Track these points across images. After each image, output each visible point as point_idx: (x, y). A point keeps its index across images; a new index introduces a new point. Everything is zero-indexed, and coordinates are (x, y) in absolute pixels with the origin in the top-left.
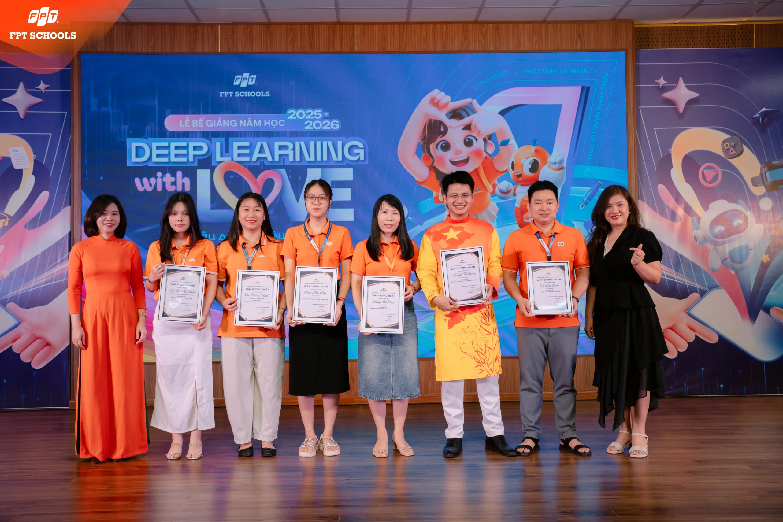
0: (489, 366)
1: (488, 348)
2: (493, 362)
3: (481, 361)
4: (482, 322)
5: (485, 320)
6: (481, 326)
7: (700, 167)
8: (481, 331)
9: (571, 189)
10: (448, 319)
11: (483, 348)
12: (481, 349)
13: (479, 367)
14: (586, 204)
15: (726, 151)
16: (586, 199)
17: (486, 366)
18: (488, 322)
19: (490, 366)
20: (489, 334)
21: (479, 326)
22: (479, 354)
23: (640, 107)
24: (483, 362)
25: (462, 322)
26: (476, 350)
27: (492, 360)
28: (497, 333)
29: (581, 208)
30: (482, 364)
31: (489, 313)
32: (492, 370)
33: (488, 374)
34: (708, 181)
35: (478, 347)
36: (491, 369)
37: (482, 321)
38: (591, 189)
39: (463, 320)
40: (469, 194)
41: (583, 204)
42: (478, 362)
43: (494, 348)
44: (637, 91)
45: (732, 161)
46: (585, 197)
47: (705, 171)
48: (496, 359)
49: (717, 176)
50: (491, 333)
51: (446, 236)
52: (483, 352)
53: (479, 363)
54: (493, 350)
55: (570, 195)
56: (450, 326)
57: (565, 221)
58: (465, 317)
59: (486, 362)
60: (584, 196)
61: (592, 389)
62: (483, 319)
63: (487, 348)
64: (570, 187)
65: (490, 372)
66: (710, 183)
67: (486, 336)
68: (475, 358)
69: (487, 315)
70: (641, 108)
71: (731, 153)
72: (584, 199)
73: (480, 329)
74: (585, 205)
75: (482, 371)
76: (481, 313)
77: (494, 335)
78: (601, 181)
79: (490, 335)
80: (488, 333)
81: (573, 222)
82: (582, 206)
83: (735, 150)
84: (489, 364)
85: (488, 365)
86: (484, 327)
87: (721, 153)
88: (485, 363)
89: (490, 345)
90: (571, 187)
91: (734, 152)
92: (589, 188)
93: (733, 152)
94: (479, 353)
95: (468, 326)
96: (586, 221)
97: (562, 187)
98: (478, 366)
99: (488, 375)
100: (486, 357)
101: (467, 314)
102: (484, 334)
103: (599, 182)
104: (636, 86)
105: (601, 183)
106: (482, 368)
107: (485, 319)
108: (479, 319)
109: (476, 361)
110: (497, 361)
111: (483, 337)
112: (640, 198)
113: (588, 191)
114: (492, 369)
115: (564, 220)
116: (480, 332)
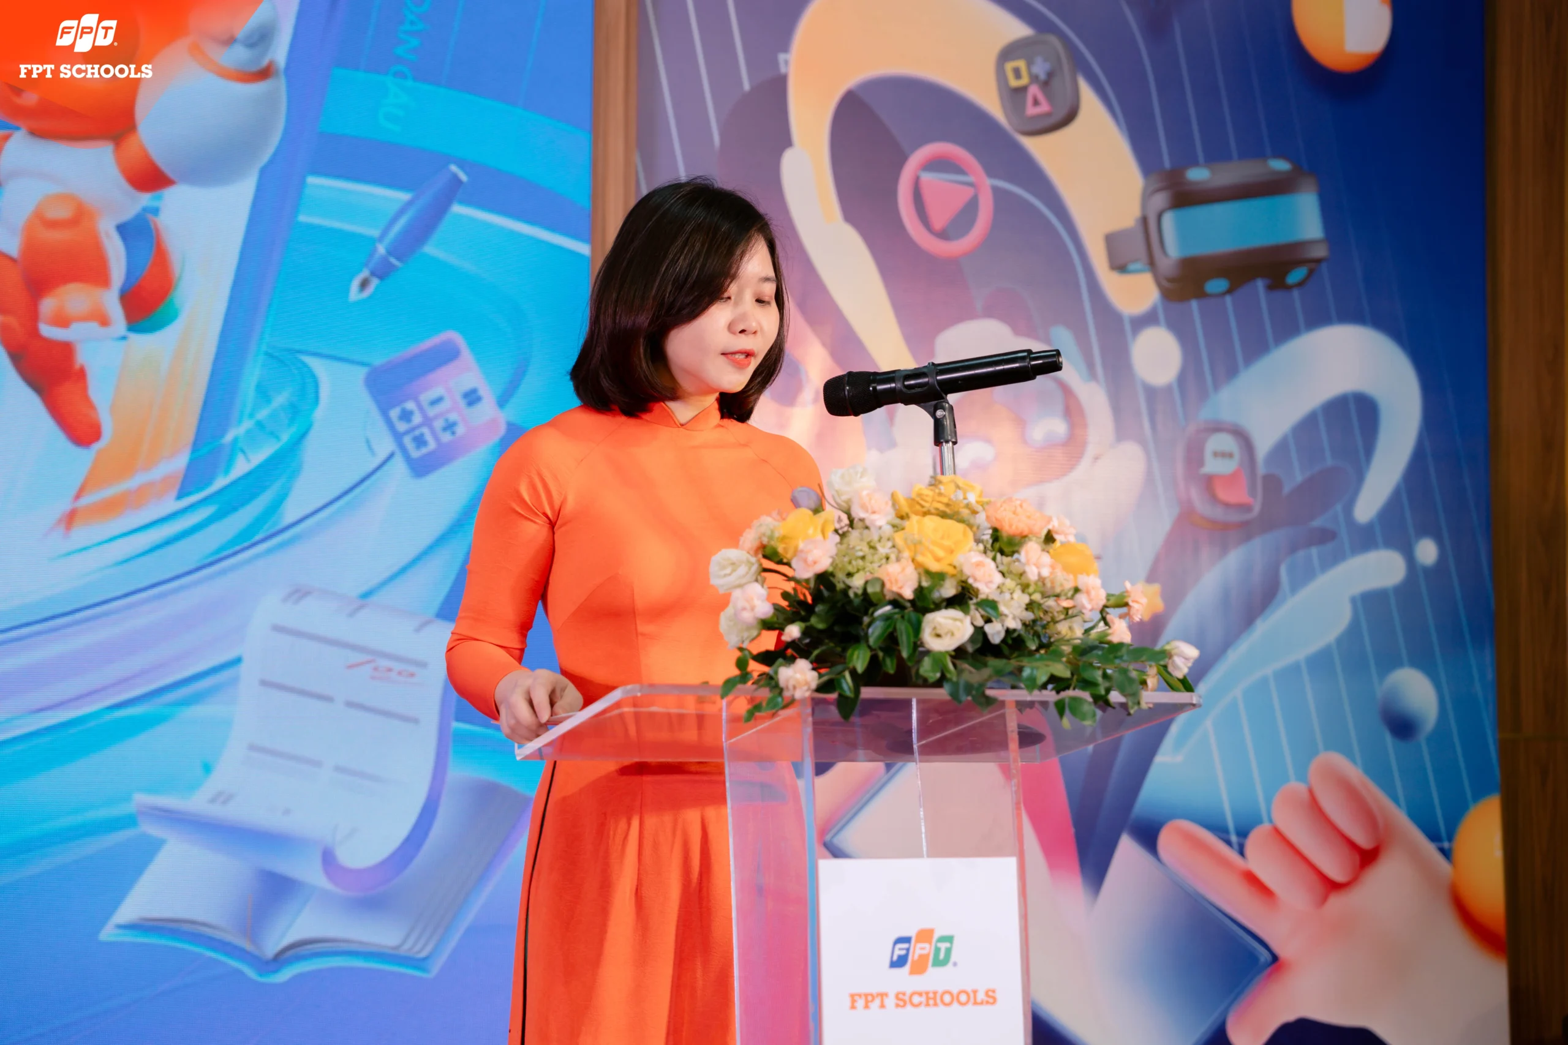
7: (901, 159)
9: (307, 191)
14: (381, 277)
15: (1014, 96)
16: (382, 249)
29: (354, 294)
34: (938, 223)
38: (410, 203)
41: (365, 273)
45: (1033, 145)
46: (381, 239)
47: (926, 177)
49: (970, 209)
55: (302, 218)
57: (267, 354)
60: (375, 233)
64: (302, 182)
66: (943, 235)
71: (1031, 110)
72: (375, 250)
74: (375, 282)
78: (462, 164)
81: (314, 363)
82: (364, 284)
83: (1049, 97)
87: (992, 104)
90: (311, 180)
91: (1044, 107)
92: (404, 196)
93: (1038, 107)
96: (378, 360)
97: (263, 172)
103: (454, 168)
105: (463, 177)
113: (395, 208)
115: (264, 348)
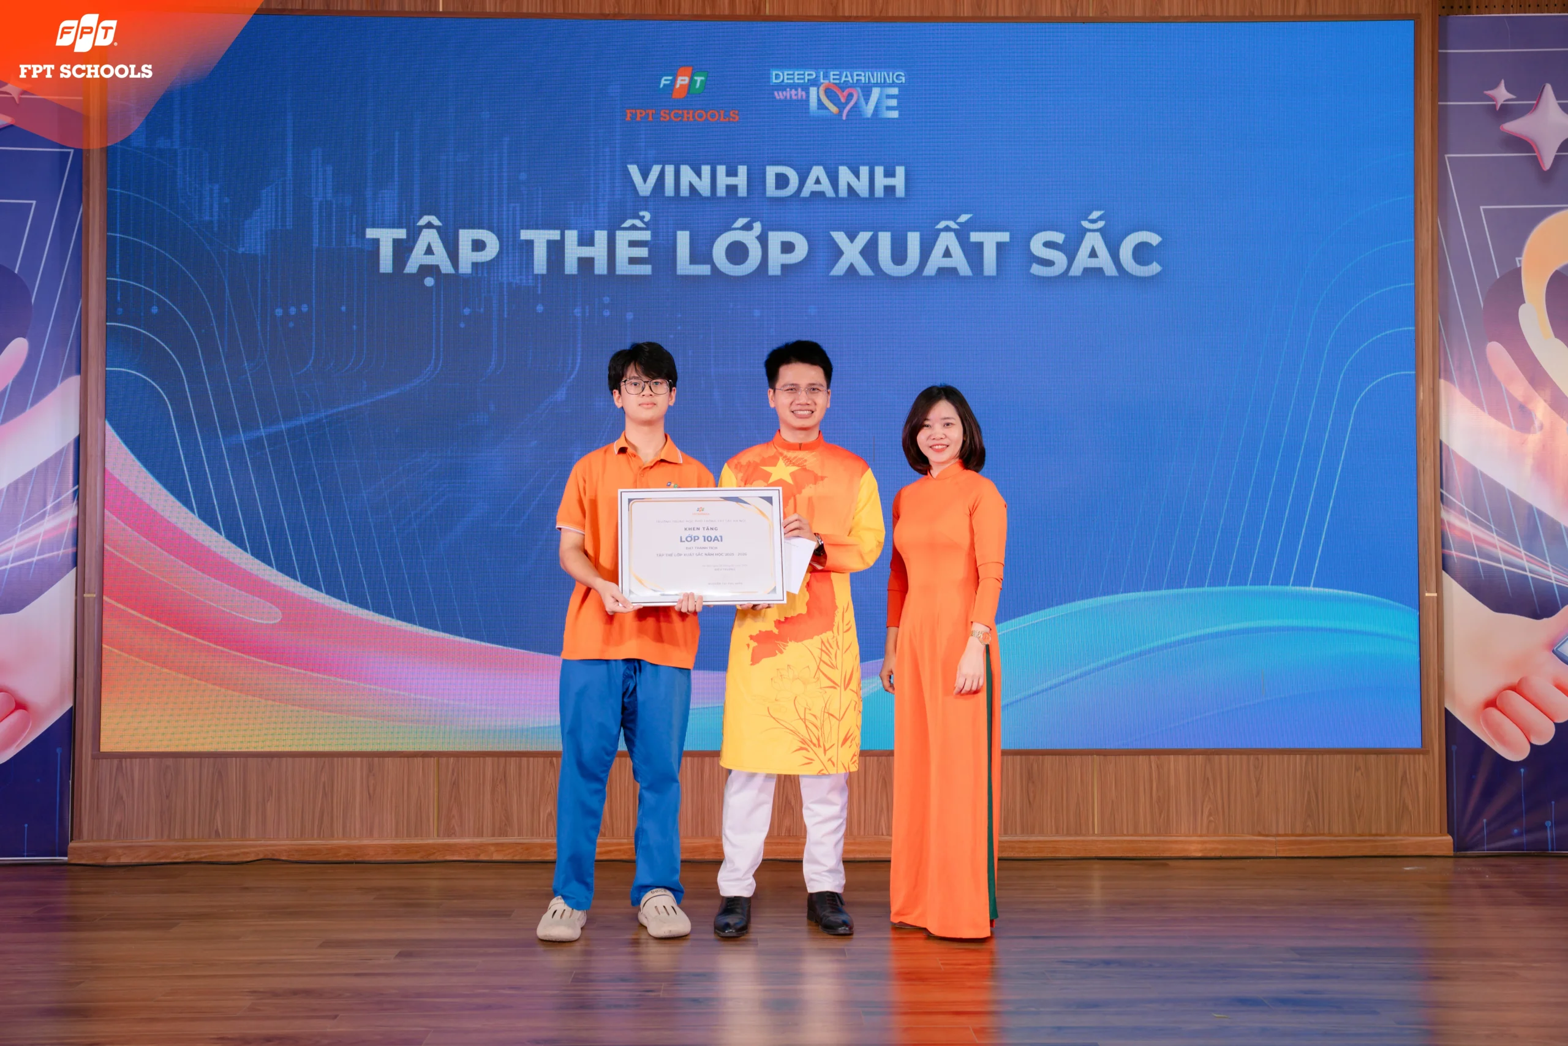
0: (827, 752)
1: (829, 714)
2: (836, 746)
3: (811, 741)
4: (821, 660)
5: (828, 657)
6: (818, 668)
8: (818, 679)
10: (753, 644)
11: (818, 714)
12: (815, 716)
13: (804, 751)
17: (820, 751)
18: (834, 662)
19: (829, 754)
20: (834, 685)
21: (814, 667)
22: (806, 726)
23: (1446, 156)
24: (815, 741)
25: (779, 655)
26: (803, 717)
27: (834, 741)
28: (854, 685)
30: (812, 746)
31: (837, 643)
32: (832, 761)
33: (822, 767)
35: (807, 711)
36: (830, 760)
37: (823, 659)
39: (781, 652)
40: (822, 385)
42: (803, 741)
43: (841, 716)
44: (1441, 117)
48: (845, 740)
50: (839, 684)
51: (769, 475)
52: (818, 724)
53: (805, 745)
54: (839, 720)
56: (755, 660)
58: (785, 646)
59: (822, 744)
61: (1322, 832)
62: (824, 654)
63: (826, 715)
65: (829, 765)
67: (827, 690)
68: (794, 732)
69: (834, 646)
70: (1449, 158)
73: (818, 673)
75: (810, 761)
76: (822, 642)
77: (845, 689)
79: (835, 688)
80: (832, 684)
84: (827, 747)
85: (825, 751)
86: (825, 673)
88: (819, 746)
89: (834, 709)
94: (807, 723)
95: (788, 665)
98: (801, 749)
99: (822, 770)
100: (823, 733)
101: (791, 640)
102: (822, 686)
104: (1439, 105)
106: (811, 755)
107: (827, 654)
108: (817, 653)
109: (798, 739)
110: (848, 743)
111: (821, 691)
112: (1442, 374)
114: (834, 760)
116: (815, 680)
